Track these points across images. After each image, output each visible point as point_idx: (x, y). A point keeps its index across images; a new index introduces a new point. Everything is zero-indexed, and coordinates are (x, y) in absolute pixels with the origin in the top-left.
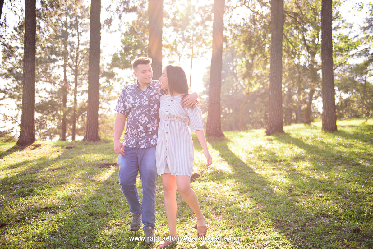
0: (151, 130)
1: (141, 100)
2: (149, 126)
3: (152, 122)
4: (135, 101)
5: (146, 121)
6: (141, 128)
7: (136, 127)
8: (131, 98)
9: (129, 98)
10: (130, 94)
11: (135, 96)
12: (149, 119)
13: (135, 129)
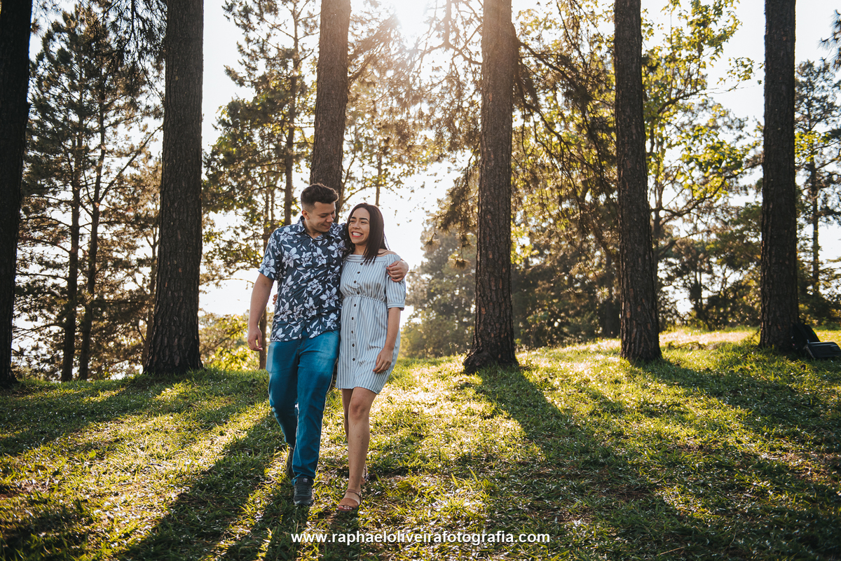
0: (327, 305)
1: (312, 254)
2: (324, 297)
3: (328, 292)
4: (301, 255)
5: (319, 290)
6: (311, 302)
7: (302, 301)
8: (294, 250)
9: (289, 250)
10: (290, 242)
11: (301, 247)
12: (324, 287)
13: (299, 304)
